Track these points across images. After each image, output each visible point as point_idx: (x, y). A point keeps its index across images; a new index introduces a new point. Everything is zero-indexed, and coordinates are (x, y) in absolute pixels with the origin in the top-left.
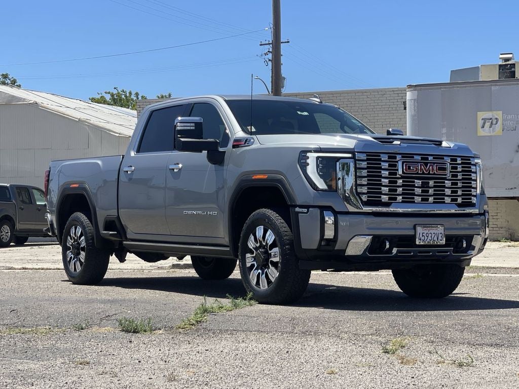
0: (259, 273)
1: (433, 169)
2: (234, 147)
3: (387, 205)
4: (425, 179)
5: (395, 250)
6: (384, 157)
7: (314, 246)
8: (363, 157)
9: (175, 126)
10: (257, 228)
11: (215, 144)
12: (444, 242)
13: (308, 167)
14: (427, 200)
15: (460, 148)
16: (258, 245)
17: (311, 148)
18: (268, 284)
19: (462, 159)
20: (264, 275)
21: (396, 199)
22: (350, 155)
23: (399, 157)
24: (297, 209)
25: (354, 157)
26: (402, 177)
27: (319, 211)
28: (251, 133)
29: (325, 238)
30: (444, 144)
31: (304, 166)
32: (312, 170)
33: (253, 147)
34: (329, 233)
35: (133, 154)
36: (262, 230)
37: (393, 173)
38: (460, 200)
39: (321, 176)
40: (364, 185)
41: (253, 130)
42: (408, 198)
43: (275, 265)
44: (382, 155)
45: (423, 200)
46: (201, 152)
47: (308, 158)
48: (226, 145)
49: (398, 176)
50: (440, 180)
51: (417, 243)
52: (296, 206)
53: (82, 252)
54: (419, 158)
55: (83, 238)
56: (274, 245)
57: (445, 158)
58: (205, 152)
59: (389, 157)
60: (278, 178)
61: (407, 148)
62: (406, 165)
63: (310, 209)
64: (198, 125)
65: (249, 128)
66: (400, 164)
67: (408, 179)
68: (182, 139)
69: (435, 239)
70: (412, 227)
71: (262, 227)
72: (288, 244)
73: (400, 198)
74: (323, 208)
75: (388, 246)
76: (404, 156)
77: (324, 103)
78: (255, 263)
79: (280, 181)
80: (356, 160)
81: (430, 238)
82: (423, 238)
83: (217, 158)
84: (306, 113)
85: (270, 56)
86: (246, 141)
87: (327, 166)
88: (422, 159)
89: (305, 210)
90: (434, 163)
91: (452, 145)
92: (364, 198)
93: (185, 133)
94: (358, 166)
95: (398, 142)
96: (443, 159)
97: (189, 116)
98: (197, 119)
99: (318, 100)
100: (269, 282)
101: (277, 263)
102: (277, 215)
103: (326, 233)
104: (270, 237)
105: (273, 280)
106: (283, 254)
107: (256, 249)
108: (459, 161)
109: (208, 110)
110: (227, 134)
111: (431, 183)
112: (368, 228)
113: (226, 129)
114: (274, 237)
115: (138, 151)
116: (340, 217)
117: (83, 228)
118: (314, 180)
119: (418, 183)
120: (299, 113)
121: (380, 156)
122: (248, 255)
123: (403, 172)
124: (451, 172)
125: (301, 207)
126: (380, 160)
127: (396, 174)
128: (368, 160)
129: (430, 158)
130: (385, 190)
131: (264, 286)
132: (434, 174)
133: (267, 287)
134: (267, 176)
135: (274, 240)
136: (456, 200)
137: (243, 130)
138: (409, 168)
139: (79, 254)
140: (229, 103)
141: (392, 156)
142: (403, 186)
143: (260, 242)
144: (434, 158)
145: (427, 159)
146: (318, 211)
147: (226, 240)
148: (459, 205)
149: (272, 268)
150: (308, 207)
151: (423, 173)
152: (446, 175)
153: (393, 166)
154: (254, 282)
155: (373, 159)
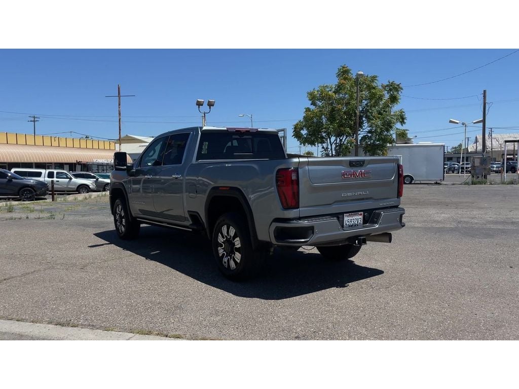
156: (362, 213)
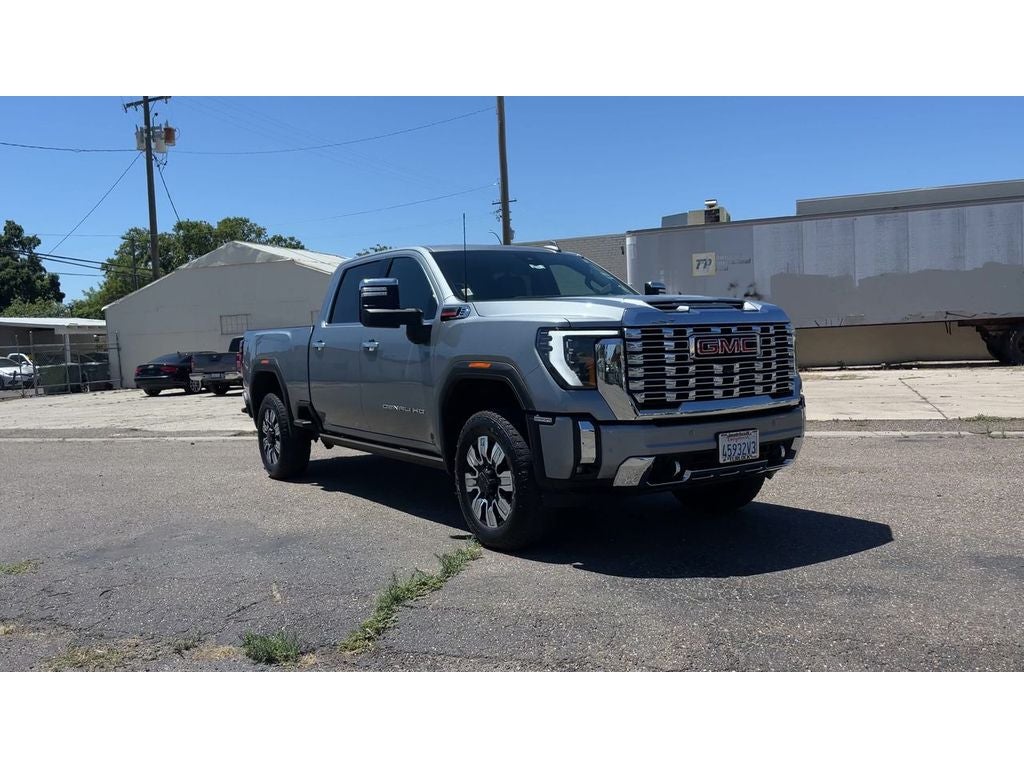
0: (485, 504)
1: (739, 347)
2: (443, 318)
3: (675, 405)
4: (727, 361)
5: (687, 475)
6: (669, 333)
7: (566, 474)
8: (636, 334)
9: (360, 292)
10: (479, 438)
11: (417, 317)
12: (757, 455)
13: (551, 353)
14: (731, 393)
15: (772, 312)
16: (481, 463)
17: (554, 323)
18: (498, 522)
19: (775, 328)
20: (491, 508)
21: (687, 396)
22: (615, 333)
23: (689, 331)
24: (537, 418)
25: (621, 335)
26: (695, 362)
27: (571, 421)
28: (466, 299)
29: (581, 462)
30: (748, 306)
31: (545, 350)
32: (557, 358)
33: (469, 319)
34: (588, 454)
35: (324, 325)
36: (486, 443)
37: (682, 357)
38: (774, 389)
39: (572, 367)
40: (639, 379)
41: (470, 293)
42: (705, 393)
43: (507, 496)
44: (664, 330)
45: (725, 393)
46: (398, 327)
47: (551, 339)
48: (432, 316)
49: (689, 361)
50: (748, 361)
51: (721, 461)
52: (535, 413)
53: (277, 442)
54: (719, 330)
55: (277, 425)
56: (503, 467)
57: (754, 328)
58: (403, 327)
59: (676, 333)
60: (508, 368)
61: (700, 317)
62: (701, 343)
63: (557, 419)
64: (392, 289)
65: (463, 290)
66: (692, 341)
67: (705, 364)
68: (370, 310)
69: (746, 451)
70: (712, 436)
71: (486, 438)
72: (524, 468)
73: (692, 394)
74: (577, 417)
75: (678, 469)
76: (698, 329)
77: (563, 252)
78: (478, 488)
79: (509, 373)
80: (625, 340)
81: (738, 451)
82: (729, 453)
83: (420, 335)
84: (541, 267)
85: (501, 213)
86: (459, 310)
87: (582, 350)
88: (723, 331)
89: (549, 420)
90: (740, 337)
91: (759, 307)
92: (640, 398)
93: (374, 301)
94: (628, 350)
95: (687, 308)
96: (751, 329)
97: (387, 276)
98: (390, 280)
99: (556, 248)
100: (499, 519)
101: (510, 493)
102: (507, 422)
103: (584, 455)
104: (498, 455)
105: (505, 518)
106: (517, 481)
107: (479, 467)
108: (772, 331)
109: (407, 266)
110: (434, 299)
111: (737, 367)
112: (649, 446)
113: (432, 293)
114: (503, 455)
115: (330, 322)
116: (604, 430)
117: (277, 414)
118: (560, 371)
119: (718, 368)
120: (532, 266)
121: (661, 331)
122: (468, 476)
123: (697, 355)
124: (762, 348)
125: (543, 414)
126: (662, 338)
127: (685, 358)
128: (643, 338)
129: (734, 329)
130: (671, 384)
131: (492, 523)
132: (741, 353)
133: (496, 526)
134: (489, 365)
135: (504, 460)
136: (770, 388)
137: (456, 294)
138: (706, 346)
139: (275, 443)
140: (436, 256)
141: (680, 331)
142: (697, 374)
143: (484, 459)
144: (739, 329)
145: (729, 331)
146: (569, 422)
147: (437, 447)
148: (774, 396)
149: (502, 501)
150: (553, 415)
151: (726, 354)
152: (755, 353)
153: (682, 345)
154: (479, 515)
155: (652, 337)
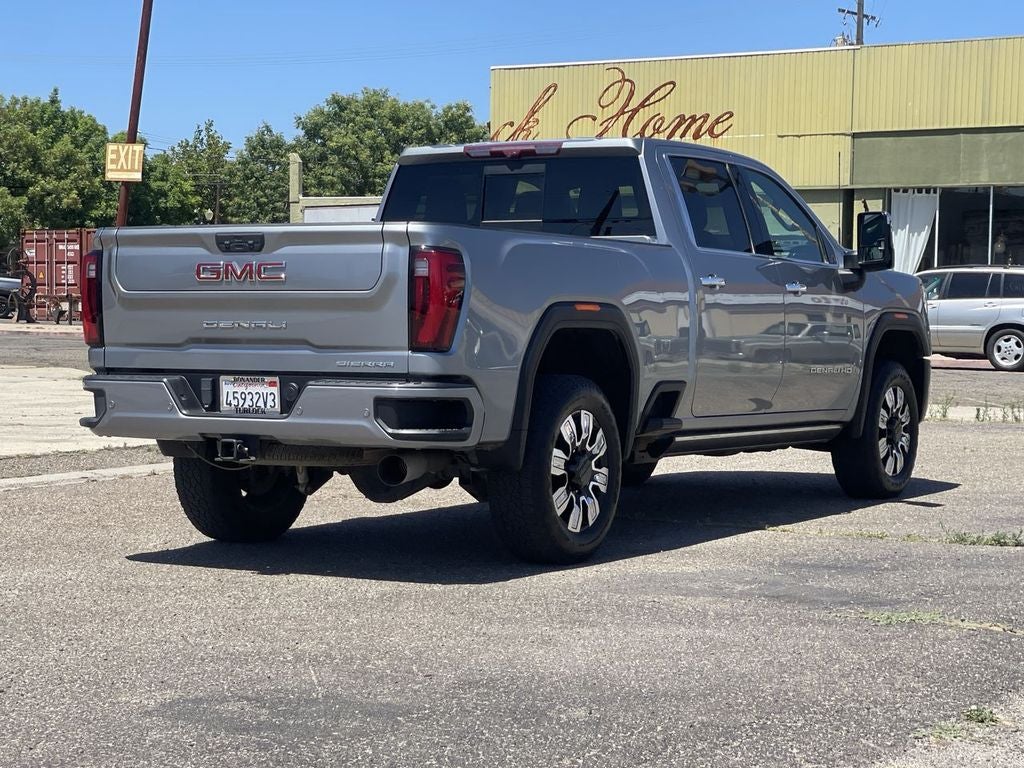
156: (277, 379)
